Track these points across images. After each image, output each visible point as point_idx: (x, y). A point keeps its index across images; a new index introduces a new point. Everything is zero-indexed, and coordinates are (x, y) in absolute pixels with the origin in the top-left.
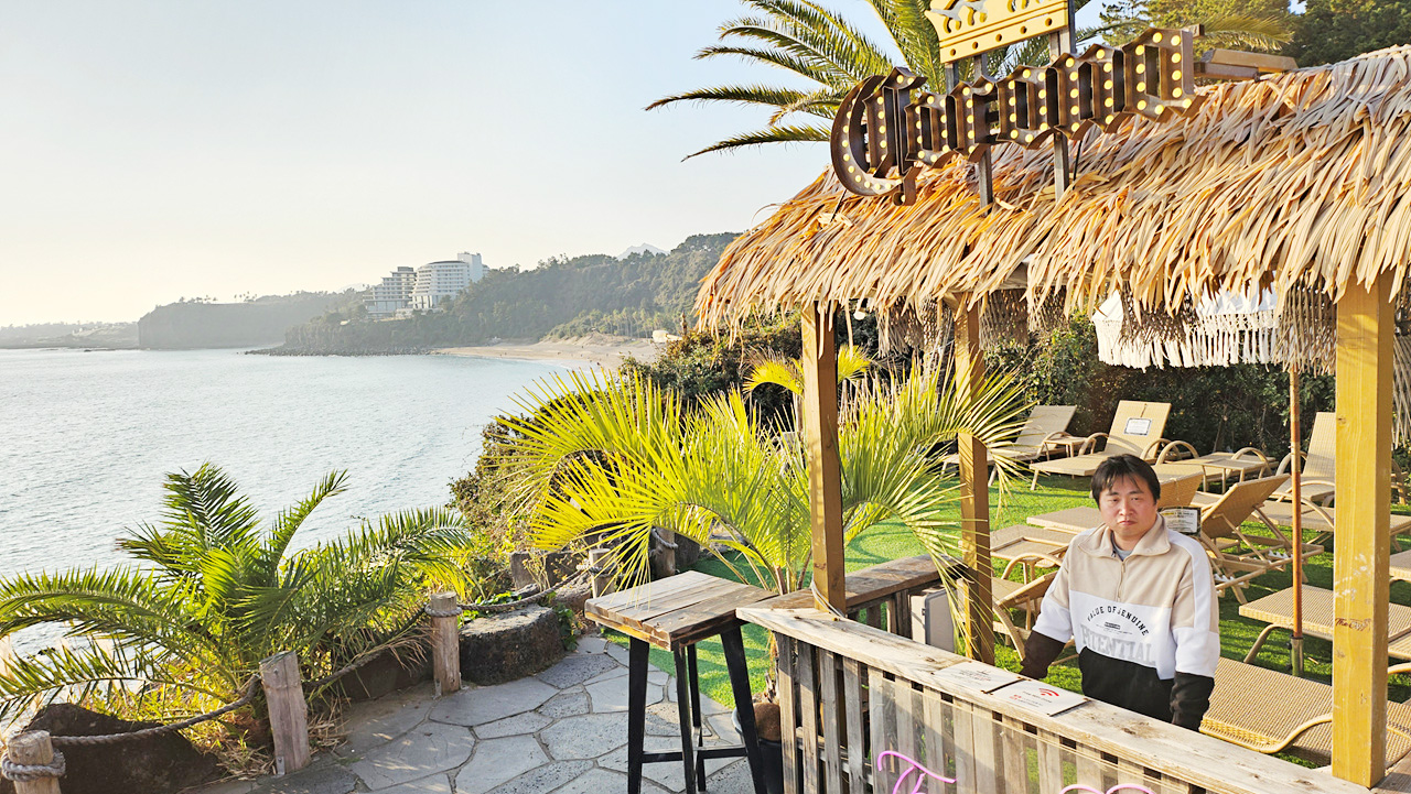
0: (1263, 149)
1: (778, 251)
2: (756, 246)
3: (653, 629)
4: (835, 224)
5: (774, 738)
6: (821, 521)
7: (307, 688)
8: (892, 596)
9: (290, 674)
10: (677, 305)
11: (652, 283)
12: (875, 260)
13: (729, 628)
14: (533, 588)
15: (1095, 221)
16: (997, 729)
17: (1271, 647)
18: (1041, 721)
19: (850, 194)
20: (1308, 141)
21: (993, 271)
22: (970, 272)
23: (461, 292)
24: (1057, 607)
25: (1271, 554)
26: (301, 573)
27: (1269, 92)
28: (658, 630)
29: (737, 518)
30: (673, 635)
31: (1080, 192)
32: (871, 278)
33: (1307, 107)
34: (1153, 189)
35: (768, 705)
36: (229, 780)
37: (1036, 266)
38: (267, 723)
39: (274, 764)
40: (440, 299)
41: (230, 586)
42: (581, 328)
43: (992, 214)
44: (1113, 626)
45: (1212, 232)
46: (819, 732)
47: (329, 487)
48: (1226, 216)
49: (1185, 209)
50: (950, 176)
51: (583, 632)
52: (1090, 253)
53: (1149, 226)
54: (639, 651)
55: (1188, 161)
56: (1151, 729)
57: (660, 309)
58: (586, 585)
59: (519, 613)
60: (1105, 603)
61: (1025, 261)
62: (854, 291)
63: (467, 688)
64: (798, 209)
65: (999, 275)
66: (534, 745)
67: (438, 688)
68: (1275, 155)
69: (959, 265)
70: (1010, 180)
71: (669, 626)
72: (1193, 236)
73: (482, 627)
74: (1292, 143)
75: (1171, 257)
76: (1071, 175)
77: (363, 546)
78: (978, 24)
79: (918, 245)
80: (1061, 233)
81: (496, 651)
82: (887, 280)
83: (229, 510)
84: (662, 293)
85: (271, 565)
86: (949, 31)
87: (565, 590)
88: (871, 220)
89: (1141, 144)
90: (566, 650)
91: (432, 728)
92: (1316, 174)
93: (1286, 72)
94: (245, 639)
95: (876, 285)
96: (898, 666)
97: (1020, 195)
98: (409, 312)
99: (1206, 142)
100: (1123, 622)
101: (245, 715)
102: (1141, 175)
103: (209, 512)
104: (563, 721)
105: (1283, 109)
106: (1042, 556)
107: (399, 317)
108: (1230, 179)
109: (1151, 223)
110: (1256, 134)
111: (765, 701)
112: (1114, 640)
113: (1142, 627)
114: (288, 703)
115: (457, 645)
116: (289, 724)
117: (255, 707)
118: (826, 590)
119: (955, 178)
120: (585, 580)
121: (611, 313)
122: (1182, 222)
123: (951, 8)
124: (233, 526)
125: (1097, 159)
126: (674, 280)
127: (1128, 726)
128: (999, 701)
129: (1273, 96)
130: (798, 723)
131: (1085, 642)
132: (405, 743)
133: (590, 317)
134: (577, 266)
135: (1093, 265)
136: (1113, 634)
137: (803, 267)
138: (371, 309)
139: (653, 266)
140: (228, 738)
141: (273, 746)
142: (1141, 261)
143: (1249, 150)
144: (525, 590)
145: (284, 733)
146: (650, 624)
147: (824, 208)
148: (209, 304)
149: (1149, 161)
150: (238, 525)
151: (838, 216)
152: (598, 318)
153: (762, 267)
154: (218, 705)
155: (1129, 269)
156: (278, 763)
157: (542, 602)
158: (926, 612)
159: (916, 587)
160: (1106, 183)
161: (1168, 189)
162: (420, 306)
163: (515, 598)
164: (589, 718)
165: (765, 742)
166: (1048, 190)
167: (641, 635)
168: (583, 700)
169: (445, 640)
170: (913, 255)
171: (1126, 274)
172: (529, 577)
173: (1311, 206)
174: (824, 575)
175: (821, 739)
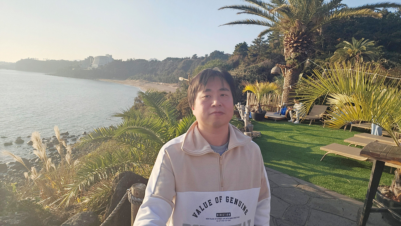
10: (163, 74)
11: (157, 68)
23: (106, 64)
40: (100, 66)
42: (137, 78)
57: (158, 75)
84: (159, 71)
98: (91, 68)
107: (88, 69)
121: (146, 75)
126: (162, 68)
134: (137, 61)
138: (81, 66)
139: (157, 64)
148: (36, 60)
152: (142, 76)
162: (94, 67)
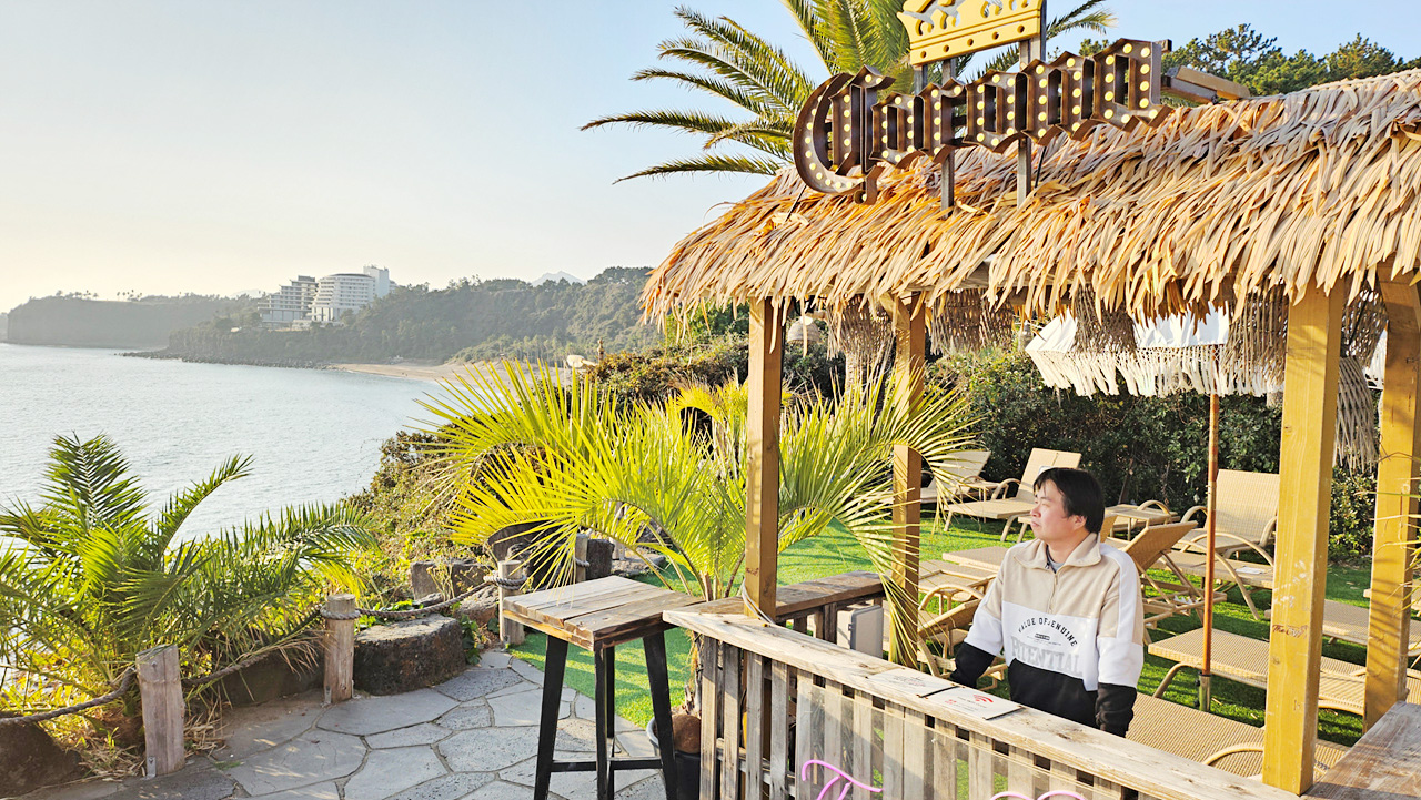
0: (1221, 165)
1: (731, 246)
2: (708, 241)
3: (576, 628)
4: (790, 223)
5: (691, 751)
6: (757, 521)
7: (186, 685)
8: (820, 609)
9: (170, 669)
10: (590, 336)
11: (567, 312)
12: (832, 257)
13: (653, 632)
14: (437, 597)
15: (1057, 225)
16: (929, 736)
17: (1177, 688)
18: (976, 724)
19: (810, 193)
20: (1265, 158)
21: (955, 269)
22: (932, 269)
23: (365, 307)
24: (990, 618)
25: (1176, 599)
26: (190, 561)
27: (1224, 118)
28: (581, 629)
29: (668, 521)
30: (598, 634)
31: (1042, 199)
32: (829, 274)
33: (1262, 131)
34: (1114, 197)
35: (684, 718)
36: (93, 780)
37: (998, 265)
38: (140, 721)
39: (144, 765)
40: (341, 312)
41: (110, 569)
42: (489, 353)
43: (953, 216)
44: (1043, 637)
45: (1175, 236)
46: (741, 744)
47: (231, 471)
48: (1188, 222)
49: (1147, 215)
50: (909, 181)
51: (486, 646)
52: (1053, 254)
53: (1111, 231)
54: (558, 650)
55: (1147, 174)
56: (1085, 735)
57: (573, 339)
58: (492, 599)
59: (421, 621)
60: (1037, 615)
61: (986, 260)
62: (810, 286)
63: (359, 697)
64: (752, 208)
65: (961, 273)
66: (431, 757)
67: (328, 696)
68: (1234, 170)
69: (919, 263)
70: (970, 187)
71: (592, 626)
72: (1155, 241)
73: (379, 634)
74: (1251, 160)
75: (1134, 259)
76: (1033, 183)
77: (263, 536)
78: (950, 27)
79: (877, 243)
80: (1023, 236)
81: (393, 659)
82: (845, 276)
83: (118, 490)
84: (576, 323)
85: (158, 547)
86: (921, 33)
87: (471, 602)
88: (828, 220)
89: (1100, 159)
90: (467, 663)
91: (320, 735)
92: (1275, 187)
93: (1240, 99)
94: (120, 629)
95: (832, 282)
96: (831, 670)
97: (981, 200)
98: (306, 324)
99: (1166, 157)
100: (1053, 633)
101: (115, 712)
102: (1102, 185)
103: (95, 489)
104: (461, 733)
105: (1239, 132)
106: (961, 588)
107: (296, 328)
108: (1190, 190)
109: (1113, 227)
110: (1214, 151)
111: (682, 712)
112: (1043, 651)
113: (1071, 638)
114: (165, 703)
115: (352, 651)
116: (164, 723)
117: (127, 703)
118: (757, 595)
119: (914, 183)
120: (490, 593)
121: (522, 340)
122: (1144, 226)
123: (924, 11)
124: (120, 506)
125: (1057, 171)
126: (589, 311)
127: (1063, 732)
128: (933, 706)
129: (1229, 120)
130: (719, 734)
131: (1014, 654)
132: (290, 750)
133: (499, 342)
134: (490, 289)
135: (1055, 266)
136: (1042, 645)
137: (758, 261)
138: (266, 318)
139: (569, 295)
140: (94, 735)
141: (144, 746)
142: (1105, 262)
143: (1207, 165)
144: (428, 599)
145: (157, 734)
146: (573, 623)
147: (779, 208)
148: (88, 301)
149: (1109, 173)
150: (124, 507)
151: (794, 216)
152: (507, 344)
153: (714, 261)
154: (86, 699)
155: (1092, 271)
156: (148, 764)
157: (445, 612)
158: (852, 628)
159: (843, 602)
160: (1067, 192)
161: (1128, 198)
162: (319, 318)
163: (417, 607)
164: (491, 731)
165: (681, 754)
166: (1009, 196)
167: (561, 634)
168: (485, 713)
169: (339, 643)
170: (872, 252)
171: (1088, 274)
172: (431, 586)
173: (1271, 216)
174: (756, 580)
175: (742, 751)
